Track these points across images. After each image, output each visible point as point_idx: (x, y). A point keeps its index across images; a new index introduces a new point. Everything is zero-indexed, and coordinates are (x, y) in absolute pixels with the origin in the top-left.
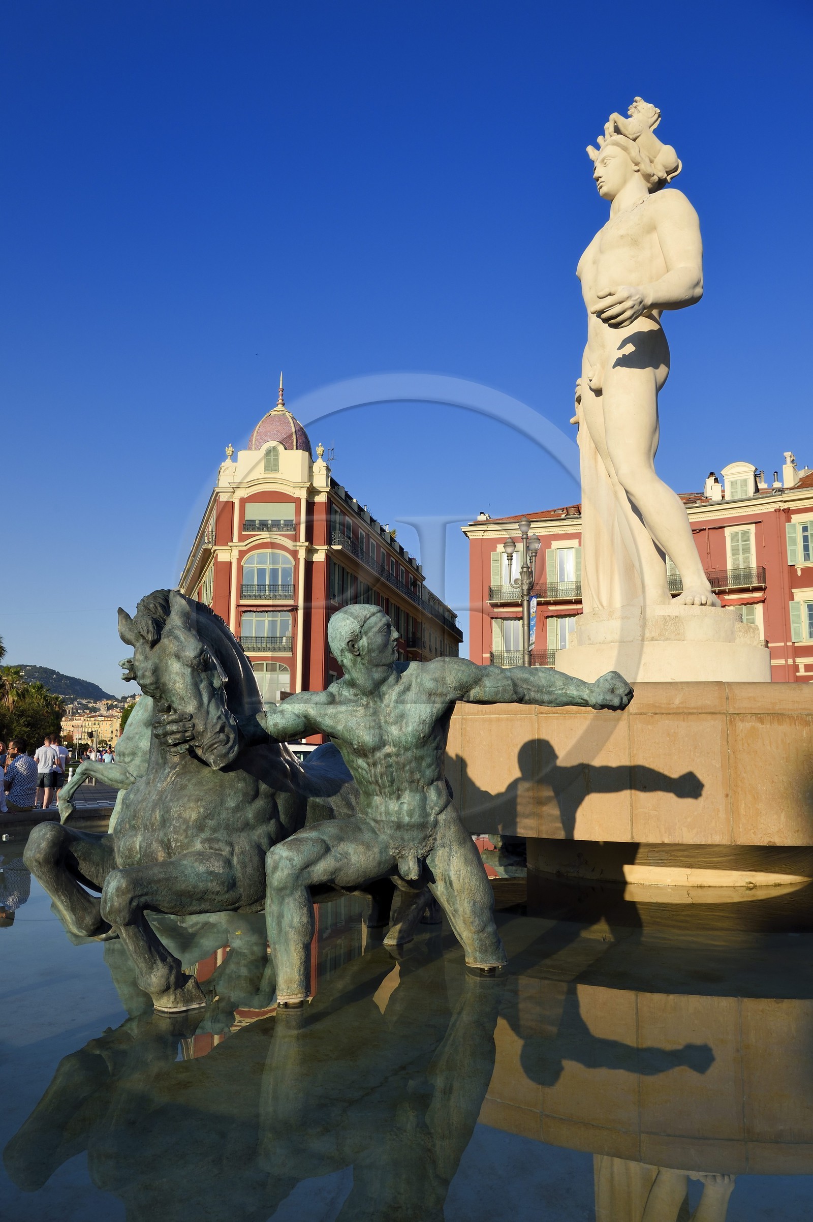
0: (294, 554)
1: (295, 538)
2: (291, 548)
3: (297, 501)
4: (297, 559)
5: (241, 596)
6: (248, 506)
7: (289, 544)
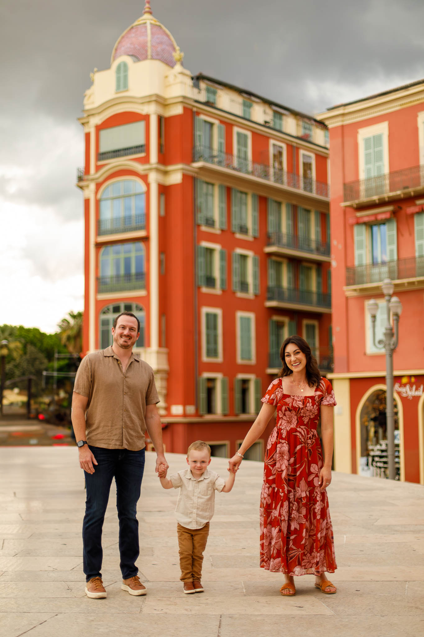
0: (145, 178)
1: (146, 160)
2: (142, 173)
3: (146, 118)
4: (148, 185)
5: (99, 233)
6: (103, 133)
7: (139, 168)
